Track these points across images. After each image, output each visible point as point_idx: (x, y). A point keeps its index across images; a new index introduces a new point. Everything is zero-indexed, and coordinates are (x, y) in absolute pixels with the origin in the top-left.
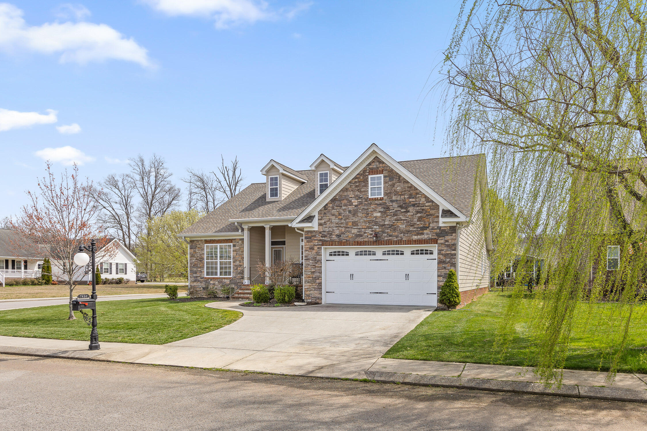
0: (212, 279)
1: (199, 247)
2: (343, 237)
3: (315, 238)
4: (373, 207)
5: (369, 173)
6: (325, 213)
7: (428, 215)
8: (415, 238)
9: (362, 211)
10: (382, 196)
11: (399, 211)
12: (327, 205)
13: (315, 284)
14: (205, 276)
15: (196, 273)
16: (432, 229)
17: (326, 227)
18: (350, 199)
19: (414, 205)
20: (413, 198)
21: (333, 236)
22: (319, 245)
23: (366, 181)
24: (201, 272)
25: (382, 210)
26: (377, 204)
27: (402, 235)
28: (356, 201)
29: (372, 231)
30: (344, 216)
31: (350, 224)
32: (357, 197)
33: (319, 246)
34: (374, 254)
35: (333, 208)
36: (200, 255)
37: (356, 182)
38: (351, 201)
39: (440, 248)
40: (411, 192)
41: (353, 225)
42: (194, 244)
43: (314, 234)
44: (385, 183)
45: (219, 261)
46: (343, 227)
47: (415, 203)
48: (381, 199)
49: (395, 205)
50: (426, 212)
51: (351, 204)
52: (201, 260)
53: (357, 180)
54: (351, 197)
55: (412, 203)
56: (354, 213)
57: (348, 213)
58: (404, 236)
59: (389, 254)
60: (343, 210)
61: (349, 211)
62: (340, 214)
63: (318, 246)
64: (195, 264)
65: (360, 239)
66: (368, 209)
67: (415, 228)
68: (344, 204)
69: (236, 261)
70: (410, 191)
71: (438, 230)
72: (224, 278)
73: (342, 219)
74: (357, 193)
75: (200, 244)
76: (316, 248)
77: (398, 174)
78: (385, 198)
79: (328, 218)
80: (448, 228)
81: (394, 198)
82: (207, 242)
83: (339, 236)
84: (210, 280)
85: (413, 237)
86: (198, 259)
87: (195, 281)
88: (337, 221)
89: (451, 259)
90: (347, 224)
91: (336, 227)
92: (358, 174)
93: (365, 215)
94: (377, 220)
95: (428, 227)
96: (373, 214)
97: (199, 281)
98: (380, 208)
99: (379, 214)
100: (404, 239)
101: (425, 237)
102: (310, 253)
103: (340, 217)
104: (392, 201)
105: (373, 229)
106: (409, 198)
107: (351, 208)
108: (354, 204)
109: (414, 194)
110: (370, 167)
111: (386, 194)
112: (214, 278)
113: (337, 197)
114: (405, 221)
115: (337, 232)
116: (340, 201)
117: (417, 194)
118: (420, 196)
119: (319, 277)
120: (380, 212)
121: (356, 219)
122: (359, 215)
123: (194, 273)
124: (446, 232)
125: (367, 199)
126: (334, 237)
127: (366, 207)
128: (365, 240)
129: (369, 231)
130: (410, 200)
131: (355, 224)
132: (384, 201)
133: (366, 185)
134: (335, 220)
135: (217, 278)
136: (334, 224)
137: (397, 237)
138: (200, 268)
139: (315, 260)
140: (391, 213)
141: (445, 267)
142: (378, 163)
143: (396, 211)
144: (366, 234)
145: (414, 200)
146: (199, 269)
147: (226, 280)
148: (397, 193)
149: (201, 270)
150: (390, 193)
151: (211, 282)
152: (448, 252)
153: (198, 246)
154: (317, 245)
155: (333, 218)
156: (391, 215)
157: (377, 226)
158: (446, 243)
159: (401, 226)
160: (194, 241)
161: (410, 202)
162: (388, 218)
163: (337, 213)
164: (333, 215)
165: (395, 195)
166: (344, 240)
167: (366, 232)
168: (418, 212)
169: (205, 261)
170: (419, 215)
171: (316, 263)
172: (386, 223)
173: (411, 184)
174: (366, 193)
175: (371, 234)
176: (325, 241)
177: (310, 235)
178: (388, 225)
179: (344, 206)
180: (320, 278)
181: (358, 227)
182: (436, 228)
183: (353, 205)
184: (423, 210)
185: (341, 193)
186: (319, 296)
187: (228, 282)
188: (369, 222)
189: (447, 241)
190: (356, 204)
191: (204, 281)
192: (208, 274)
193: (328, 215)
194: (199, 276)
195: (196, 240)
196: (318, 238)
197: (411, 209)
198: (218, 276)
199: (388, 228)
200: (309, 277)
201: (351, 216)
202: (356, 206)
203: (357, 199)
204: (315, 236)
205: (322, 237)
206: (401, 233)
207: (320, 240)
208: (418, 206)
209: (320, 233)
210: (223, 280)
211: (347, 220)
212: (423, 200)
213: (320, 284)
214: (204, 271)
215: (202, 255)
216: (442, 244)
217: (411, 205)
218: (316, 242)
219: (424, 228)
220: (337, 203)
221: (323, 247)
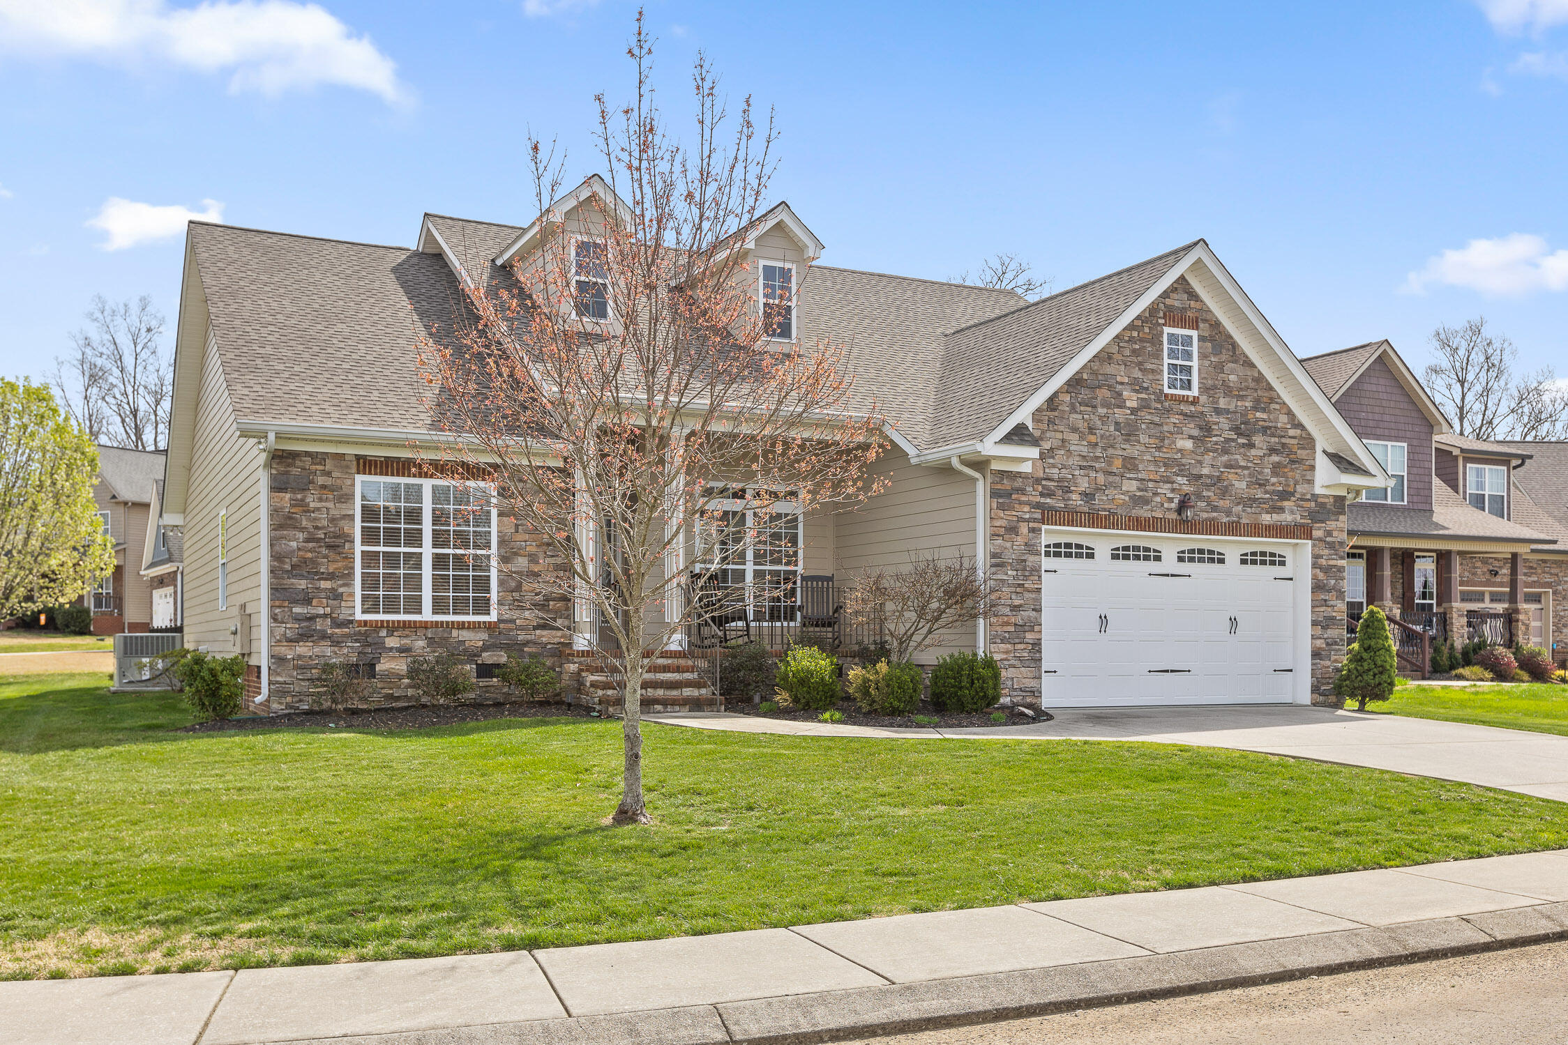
0: (392, 628)
1: (324, 487)
2: (1100, 500)
3: (1024, 498)
4: (1173, 420)
5: (1164, 317)
6: (1051, 422)
7: (1293, 462)
8: (1267, 519)
9: (1148, 428)
10: (1195, 392)
11: (1233, 440)
12: (1055, 394)
13: (1022, 646)
14: (359, 616)
15: (307, 601)
16: (1302, 500)
17: (1054, 466)
18: (1119, 387)
19: (1265, 430)
20: (1264, 410)
21: (1074, 496)
22: (1035, 520)
23: (1156, 340)
24: (338, 597)
25: (1196, 432)
26: (1185, 415)
27: (1240, 508)
28: (1135, 396)
29: (1173, 490)
30: (1102, 436)
31: (1118, 463)
32: (1137, 386)
33: (1035, 525)
34: (1158, 558)
35: (1073, 409)
36: (333, 520)
37: (1131, 339)
38: (1120, 394)
39: (1317, 551)
40: (1260, 393)
41: (1124, 466)
42: (295, 471)
43: (1019, 483)
44: (1203, 356)
45: (427, 551)
46: (1101, 469)
47: (1266, 424)
48: (1195, 401)
49: (1224, 422)
50: (1291, 452)
51: (1121, 406)
52: (337, 543)
53: (1135, 334)
54: (1122, 383)
55: (1260, 423)
56: (1129, 433)
57: (1112, 428)
58: (1244, 511)
59: (1191, 560)
60: (1101, 417)
61: (1117, 423)
62: (1091, 430)
63: (1031, 525)
64: (305, 561)
65: (1143, 512)
66: (1161, 425)
67: (1266, 492)
68: (1103, 399)
69: (516, 554)
70: (1256, 390)
71: (1313, 504)
72: (461, 626)
73: (1096, 444)
74: (1137, 374)
75: (329, 474)
76: (1024, 528)
77: (1231, 337)
78: (1203, 399)
79: (1059, 436)
80: (1332, 500)
81: (1222, 403)
82: (367, 465)
83: (1088, 496)
84: (383, 633)
85: (1263, 516)
86: (318, 540)
87: (303, 637)
88: (1082, 448)
89: (1336, 580)
90: (1110, 464)
91: (1081, 468)
92: (1138, 317)
93: (1157, 441)
94: (1184, 461)
95: (1293, 494)
96: (1174, 442)
97: (324, 636)
98: (1192, 426)
99: (1189, 444)
100: (1244, 521)
101: (1287, 518)
102: (1008, 545)
103: (1092, 438)
104: (1218, 411)
105: (1175, 486)
106: (1255, 409)
107: (1120, 415)
108: (1128, 404)
109: (1265, 400)
110: (1168, 301)
111: (1204, 389)
112: (405, 625)
113: (1085, 377)
114: (1246, 472)
115: (1084, 485)
116: (1093, 388)
117: (1272, 400)
118: (1277, 407)
119: (1034, 625)
120: (1191, 437)
121: (1133, 451)
122: (1142, 441)
123: (295, 602)
124: (1329, 512)
125: (1161, 397)
126: (1076, 500)
127: (1157, 419)
128: (1154, 514)
129: (1165, 489)
130: (1258, 415)
131: (1130, 464)
132: (1200, 409)
133: (1158, 355)
134: (1078, 446)
135: (425, 625)
136: (1077, 458)
137: (1228, 513)
138: (331, 577)
139: (1024, 569)
140: (1216, 443)
141: (1325, 601)
142: (1185, 296)
143: (1228, 440)
144: (1158, 499)
145: (1264, 416)
146: (325, 585)
147: (465, 635)
148: (1228, 391)
149: (333, 590)
150: (1215, 387)
151: (392, 642)
152: (1332, 563)
153: (321, 480)
154: (1028, 521)
155: (1074, 437)
156: (1215, 451)
157: (1183, 476)
158: (1328, 539)
159: (1237, 484)
160: (294, 455)
161: (1258, 420)
162: (1208, 458)
163: (1082, 425)
164: (1074, 430)
165: (1226, 395)
166: (1105, 510)
167: (1159, 490)
168: (1272, 451)
169: (359, 548)
170: (1275, 458)
171: (1026, 578)
172: (1205, 471)
173: (1260, 373)
174: (1158, 377)
175: (1171, 500)
176: (1051, 509)
177: (1007, 484)
178: (1208, 476)
179: (1103, 406)
180: (1036, 628)
181: (1140, 476)
182: (1309, 497)
183: (1125, 407)
184: (1284, 445)
185: (1096, 366)
186: (1032, 683)
187: (475, 639)
188: (1165, 465)
189: (1329, 533)
190: (1134, 404)
191: (355, 637)
192: (371, 604)
193: (1061, 428)
194: (325, 616)
195: (307, 454)
196: (1031, 498)
197: (1258, 439)
198: (427, 615)
199: (1208, 486)
200: (1007, 624)
201: (1120, 439)
202: (1134, 411)
203: (1137, 391)
204: (1022, 491)
205: (1042, 495)
206: (1238, 504)
207: (1038, 506)
208: (1273, 435)
209: (1038, 481)
210: (455, 633)
211: (1111, 451)
212: (1283, 419)
213: (1037, 645)
214: (352, 595)
215: (342, 523)
216: (1320, 540)
217: (1259, 430)
218: (1026, 509)
219: (1285, 495)
220: (1085, 394)
221: (1044, 527)
